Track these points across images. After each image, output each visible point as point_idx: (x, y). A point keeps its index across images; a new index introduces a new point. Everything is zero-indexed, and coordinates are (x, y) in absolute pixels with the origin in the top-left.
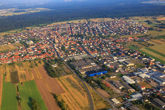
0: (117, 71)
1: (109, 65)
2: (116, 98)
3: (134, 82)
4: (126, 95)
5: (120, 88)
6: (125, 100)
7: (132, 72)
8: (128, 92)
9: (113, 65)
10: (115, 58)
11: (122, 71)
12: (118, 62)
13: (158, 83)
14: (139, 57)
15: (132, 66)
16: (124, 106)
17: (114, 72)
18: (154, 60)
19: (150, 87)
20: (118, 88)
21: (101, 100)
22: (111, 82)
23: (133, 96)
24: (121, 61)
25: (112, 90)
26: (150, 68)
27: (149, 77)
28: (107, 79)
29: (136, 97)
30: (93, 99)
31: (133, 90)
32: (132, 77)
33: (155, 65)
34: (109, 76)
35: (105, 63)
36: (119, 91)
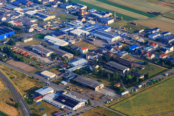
0: (31, 30)
1: (12, 22)
2: (48, 70)
3: (67, 44)
4: (60, 64)
5: (48, 55)
6: (63, 71)
7: (57, 30)
8: (63, 59)
9: (19, 22)
10: (18, 9)
11: (40, 30)
12: (26, 15)
13: (105, 41)
14: (59, 5)
15: (54, 20)
16: (64, 79)
17: (27, 32)
18: (85, 7)
19: (94, 48)
20: (44, 56)
21: (23, 76)
22: (29, 48)
23: (74, 63)
24: (31, 13)
25: (35, 59)
26: (84, 20)
27: (88, 33)
28: (18, 44)
29: (79, 63)
30: (8, 77)
31: (70, 56)
32: (61, 37)
33: (91, 15)
34: (21, 40)
35: (4, 19)
36: (47, 61)
